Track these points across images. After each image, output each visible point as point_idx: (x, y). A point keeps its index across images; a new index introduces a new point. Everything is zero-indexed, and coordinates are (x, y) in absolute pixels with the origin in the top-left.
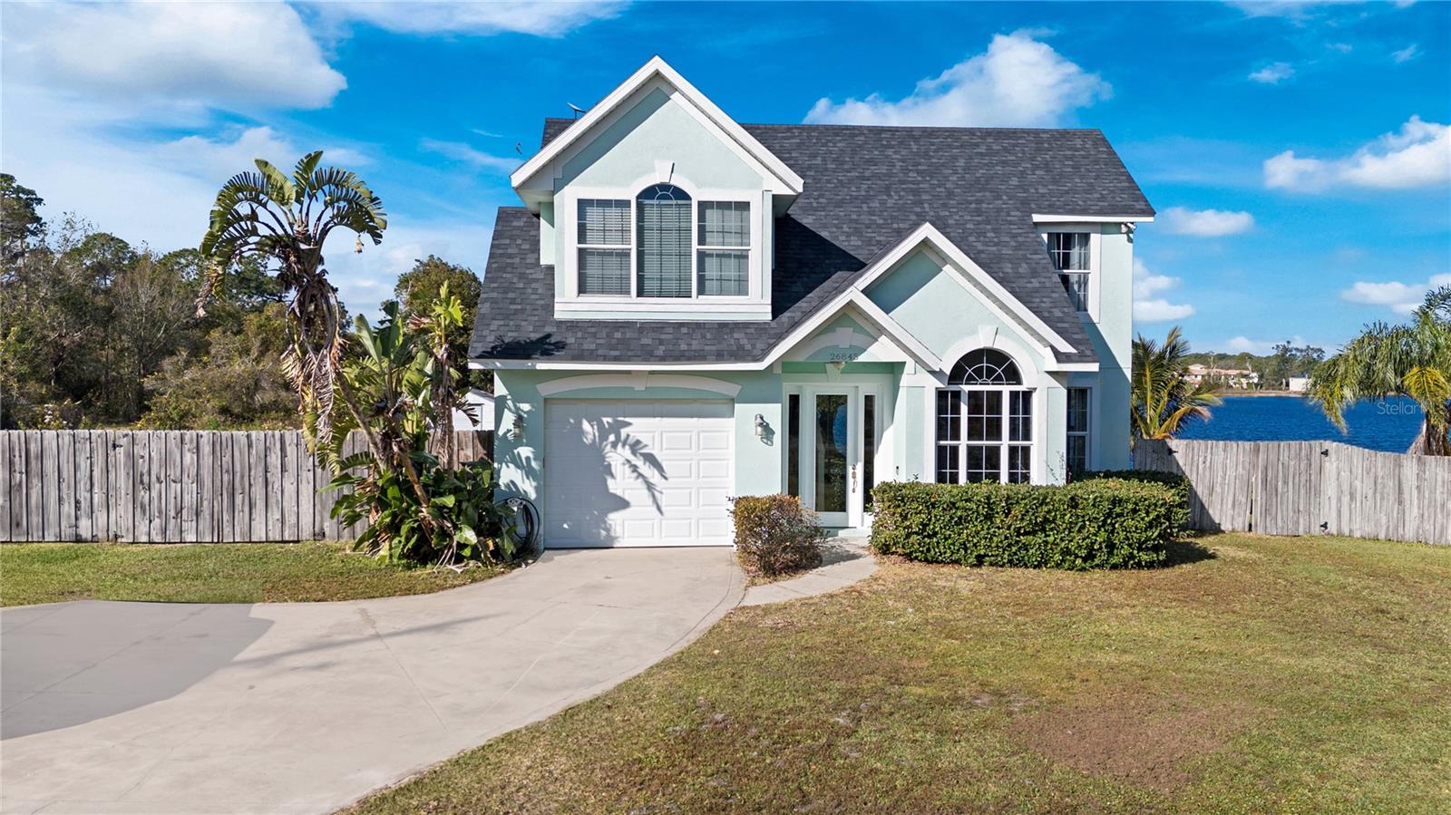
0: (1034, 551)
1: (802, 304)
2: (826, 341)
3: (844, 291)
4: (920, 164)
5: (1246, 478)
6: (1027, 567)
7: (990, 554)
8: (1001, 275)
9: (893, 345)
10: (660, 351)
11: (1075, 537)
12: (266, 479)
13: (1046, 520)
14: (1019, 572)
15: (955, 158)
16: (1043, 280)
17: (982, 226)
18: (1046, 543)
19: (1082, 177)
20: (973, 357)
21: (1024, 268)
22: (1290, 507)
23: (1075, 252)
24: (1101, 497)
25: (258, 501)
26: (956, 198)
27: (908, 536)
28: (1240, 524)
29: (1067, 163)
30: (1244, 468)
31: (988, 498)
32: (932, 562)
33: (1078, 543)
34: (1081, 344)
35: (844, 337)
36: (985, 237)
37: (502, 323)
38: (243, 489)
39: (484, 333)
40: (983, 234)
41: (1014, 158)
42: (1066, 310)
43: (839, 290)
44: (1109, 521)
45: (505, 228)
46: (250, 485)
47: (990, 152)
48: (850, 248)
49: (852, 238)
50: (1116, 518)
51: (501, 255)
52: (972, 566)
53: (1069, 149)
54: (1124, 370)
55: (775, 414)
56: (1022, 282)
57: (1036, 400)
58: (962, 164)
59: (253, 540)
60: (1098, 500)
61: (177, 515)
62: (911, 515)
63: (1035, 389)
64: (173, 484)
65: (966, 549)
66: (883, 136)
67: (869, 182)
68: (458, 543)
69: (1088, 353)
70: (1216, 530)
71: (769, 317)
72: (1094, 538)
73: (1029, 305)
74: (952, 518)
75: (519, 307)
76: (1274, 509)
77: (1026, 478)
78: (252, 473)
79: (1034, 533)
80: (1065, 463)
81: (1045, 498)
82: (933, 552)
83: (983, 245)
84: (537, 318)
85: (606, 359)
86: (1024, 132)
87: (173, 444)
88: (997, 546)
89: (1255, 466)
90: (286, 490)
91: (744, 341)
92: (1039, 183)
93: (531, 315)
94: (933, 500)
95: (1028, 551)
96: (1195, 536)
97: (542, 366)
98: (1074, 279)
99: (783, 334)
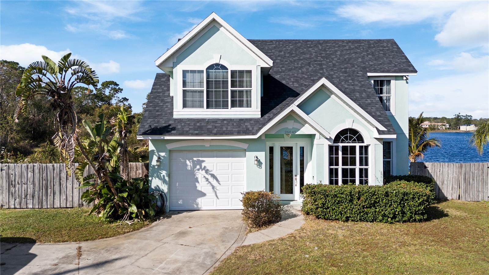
0: (370, 215)
1: (274, 111)
2: (284, 126)
3: (290, 106)
4: (322, 54)
5: (457, 178)
6: (367, 222)
7: (352, 216)
8: (355, 97)
9: (310, 127)
10: (215, 132)
11: (388, 209)
12: (60, 183)
13: (375, 202)
14: (364, 224)
15: (336, 51)
16: (372, 100)
17: (347, 78)
18: (375, 211)
19: (387, 58)
20: (343, 132)
21: (364, 95)
22: (475, 189)
23: (385, 88)
24: (399, 192)
25: (57, 192)
26: (337, 67)
27: (317, 208)
28: (455, 196)
29: (381, 52)
30: (456, 174)
31: (351, 193)
32: (327, 219)
33: (389, 211)
34: (389, 127)
35: (290, 125)
36: (348, 82)
37: (152, 120)
38: (51, 187)
39: (145, 124)
40: (348, 81)
41: (359, 51)
42: (382, 112)
43: (288, 105)
44: (402, 202)
45: (158, 82)
46: (54, 185)
47: (350, 49)
48: (294, 87)
49: (295, 83)
50: (405, 201)
51: (155, 92)
52: (344, 221)
53: (382, 47)
54: (406, 134)
55: (262, 156)
56: (363, 101)
57: (370, 149)
58: (339, 54)
59: (55, 207)
60: (397, 193)
61: (25, 197)
62: (318, 199)
63: (370, 145)
64: (24, 185)
65: (341, 214)
66: (308, 43)
67: (302, 61)
68: (130, 212)
69: (391, 130)
70: (446, 199)
71: (260, 116)
72: (396, 209)
73: (367, 110)
74: (335, 201)
75: (160, 113)
76: (469, 190)
77: (367, 182)
78: (55, 180)
79: (370, 207)
80: (382, 175)
81: (375, 192)
82: (327, 215)
83: (347, 85)
84: (166, 118)
85: (193, 135)
86: (364, 41)
87: (24, 169)
88: (355, 213)
89: (461, 173)
90: (68, 187)
91: (249, 126)
92: (370, 60)
93: (164, 117)
94: (327, 193)
95: (368, 215)
96: (437, 203)
97: (167, 138)
98: (385, 98)
99: (265, 123)
